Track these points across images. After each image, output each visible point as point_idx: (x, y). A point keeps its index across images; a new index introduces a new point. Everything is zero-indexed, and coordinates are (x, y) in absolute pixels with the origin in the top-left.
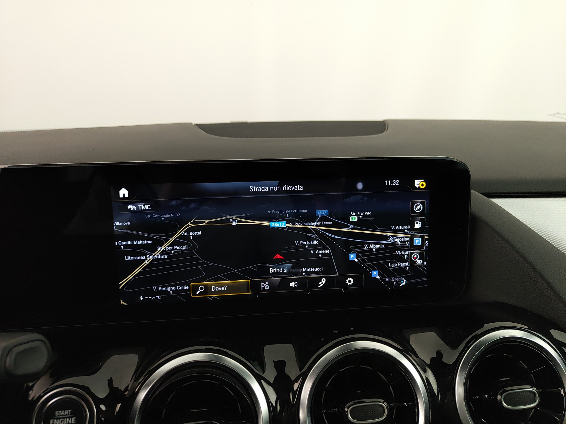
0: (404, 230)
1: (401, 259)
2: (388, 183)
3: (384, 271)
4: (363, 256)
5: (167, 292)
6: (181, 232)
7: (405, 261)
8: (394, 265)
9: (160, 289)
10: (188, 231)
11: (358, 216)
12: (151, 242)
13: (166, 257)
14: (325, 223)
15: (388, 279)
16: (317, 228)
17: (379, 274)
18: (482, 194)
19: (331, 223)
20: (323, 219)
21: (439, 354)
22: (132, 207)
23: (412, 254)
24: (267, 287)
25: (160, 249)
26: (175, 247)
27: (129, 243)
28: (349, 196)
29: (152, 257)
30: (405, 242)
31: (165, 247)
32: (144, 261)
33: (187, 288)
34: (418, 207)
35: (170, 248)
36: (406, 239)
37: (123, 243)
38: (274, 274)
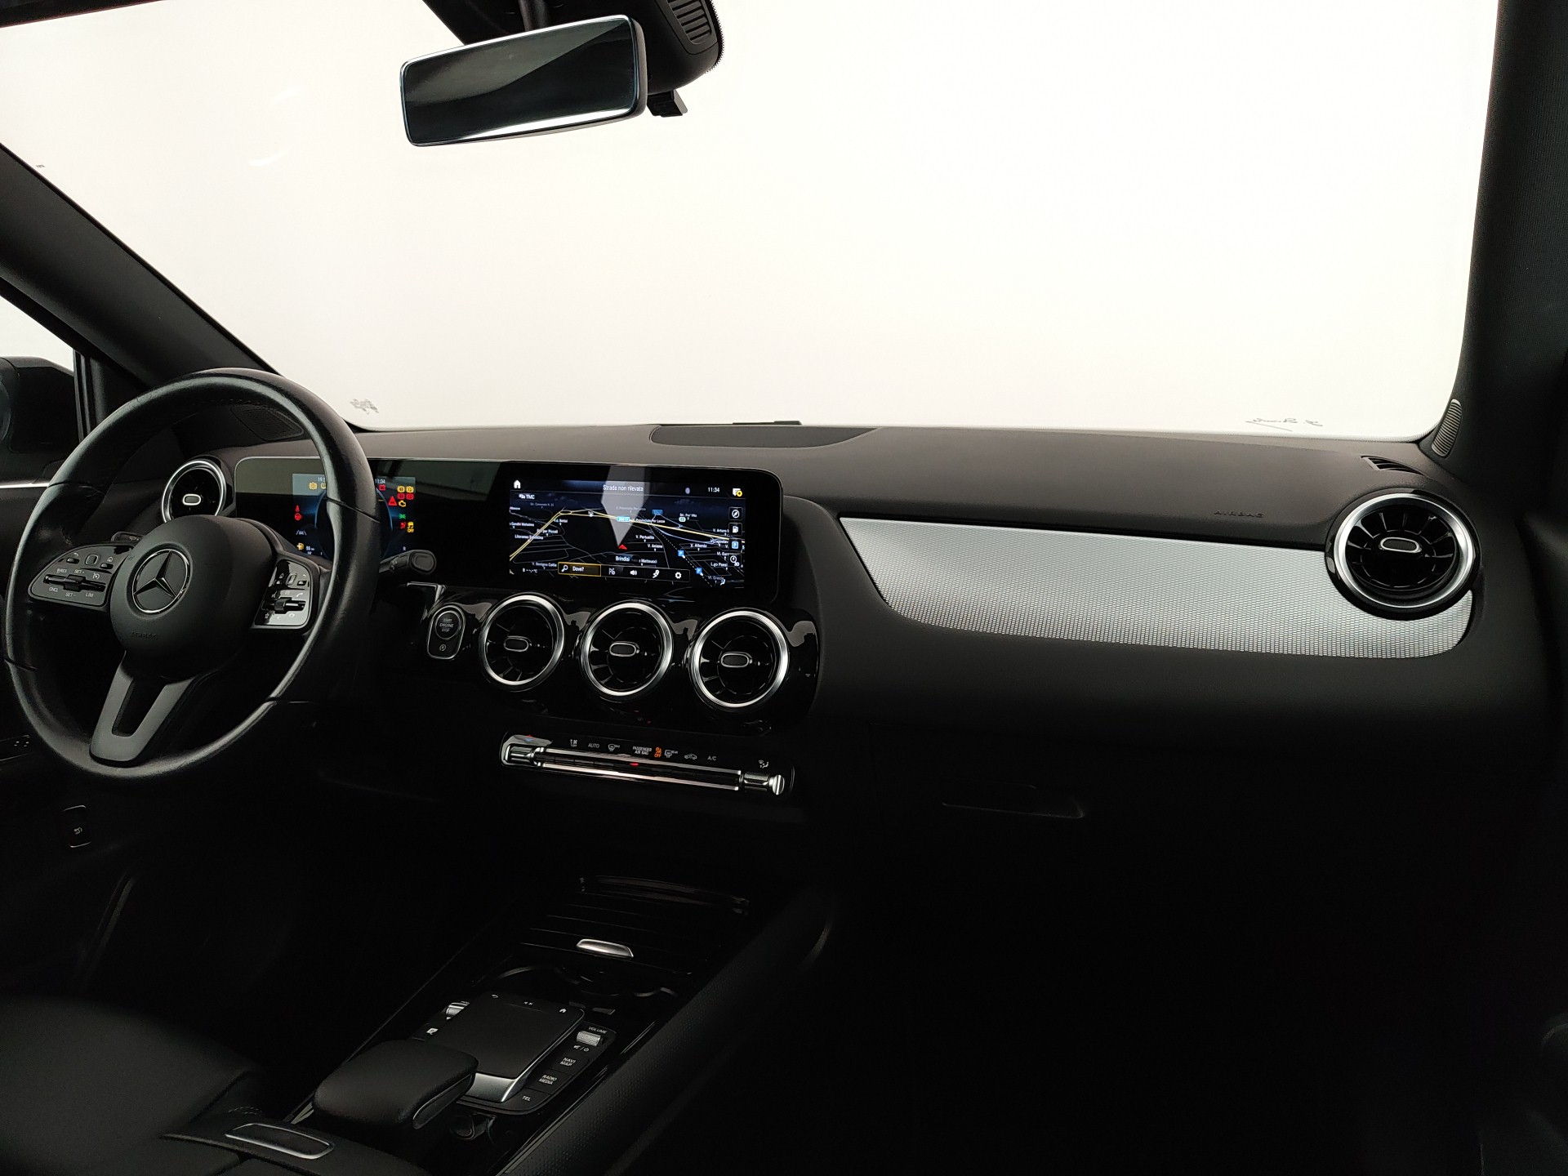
0: (723, 533)
1: (720, 559)
2: (711, 490)
3: (708, 570)
4: (690, 553)
5: (541, 567)
6: (554, 519)
7: (724, 562)
8: (715, 565)
9: (537, 564)
10: (559, 518)
11: (686, 517)
12: (533, 525)
13: (542, 538)
14: (660, 521)
15: (710, 577)
16: (654, 525)
17: (703, 572)
19: (664, 522)
20: (658, 518)
22: (522, 496)
23: (730, 556)
24: (613, 573)
25: (539, 531)
26: (549, 531)
27: (518, 524)
28: (680, 499)
29: (532, 538)
30: (724, 544)
31: (542, 530)
32: (526, 540)
33: (556, 565)
34: (736, 514)
35: (546, 531)
36: (726, 542)
37: (515, 524)
38: (619, 561)
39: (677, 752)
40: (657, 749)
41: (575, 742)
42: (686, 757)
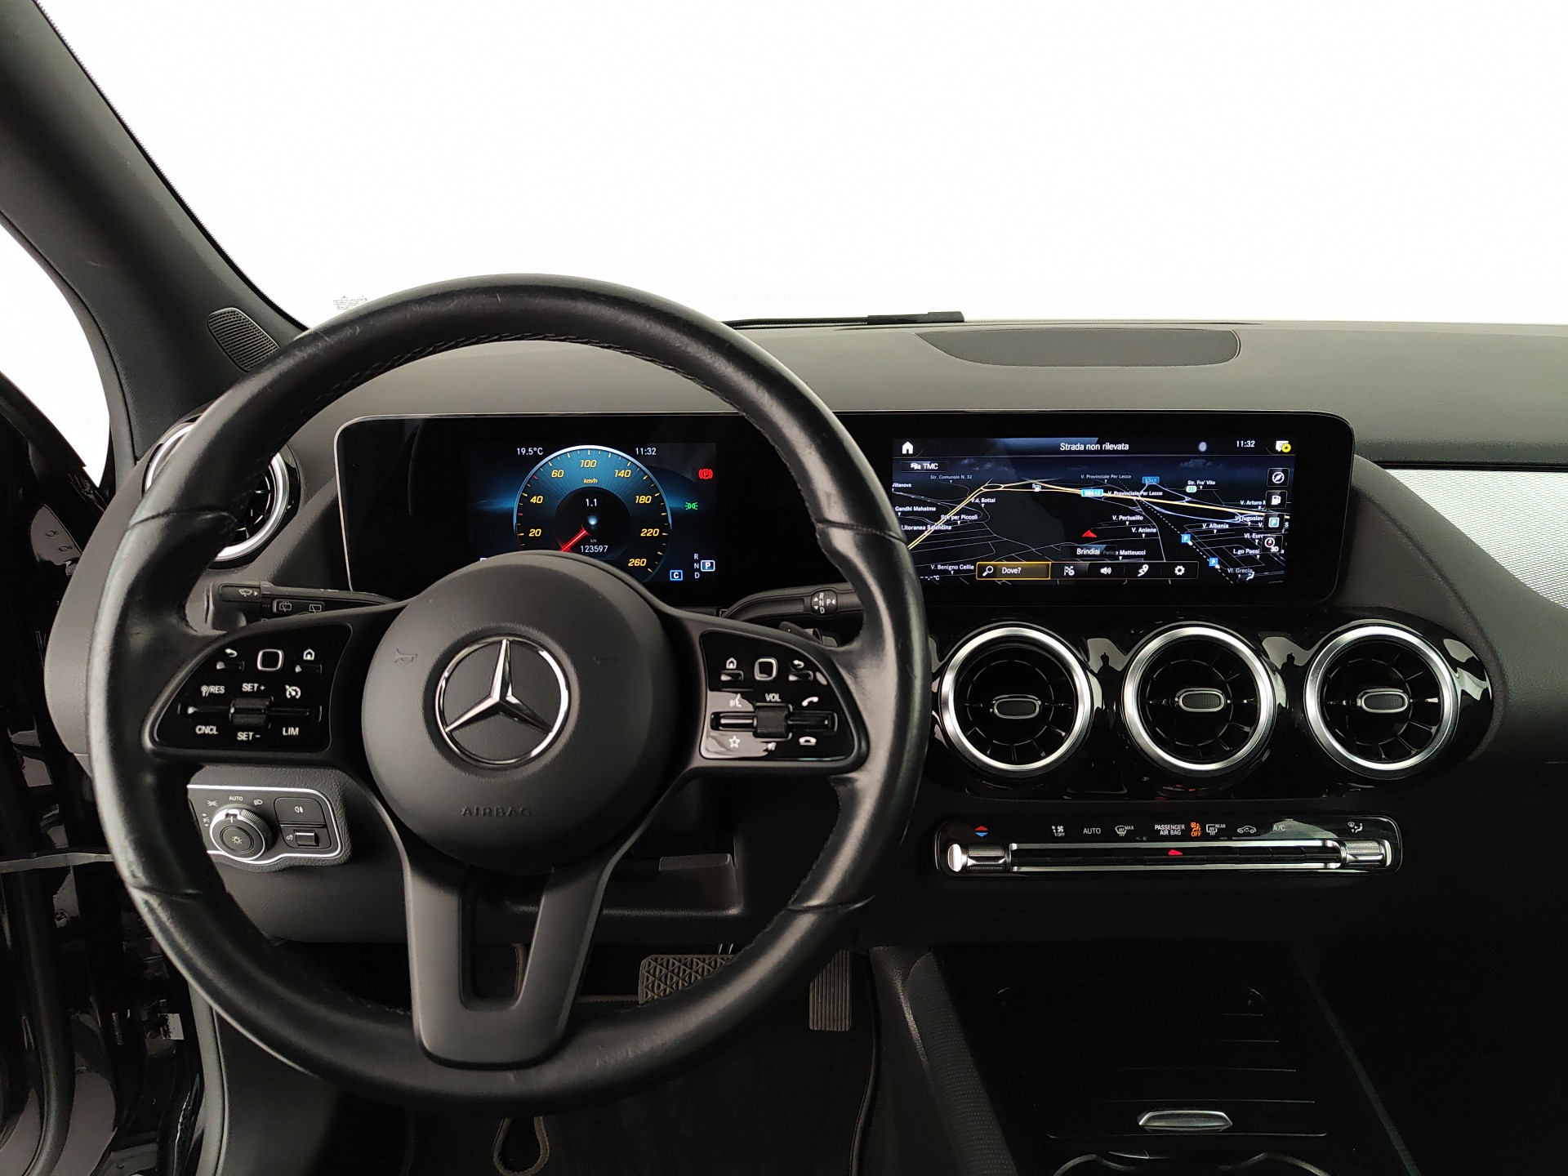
0: (1257, 506)
1: (1250, 544)
2: (1240, 444)
3: (1227, 559)
4: (1201, 538)
5: (948, 572)
6: (971, 499)
7: (1255, 548)
8: (1240, 552)
9: (939, 567)
10: (980, 497)
11: (1198, 486)
12: (934, 509)
13: (950, 528)
14: (1154, 494)
15: (1230, 570)
16: (1143, 499)
17: (1220, 563)
18: (1375, 462)
19: (1161, 494)
20: (1152, 488)
21: (1290, 658)
22: (915, 466)
23: (1265, 538)
24: (1071, 573)
25: (944, 518)
26: (963, 516)
27: (908, 509)
28: (1188, 459)
29: (932, 528)
30: (1257, 522)
31: (951, 515)
32: (923, 531)
33: (972, 567)
34: (1278, 477)
35: (956, 517)
36: (1259, 519)
37: (901, 509)
38: (1082, 556)
39: (1224, 826)
40: (1193, 825)
41: (1060, 829)
42: (1239, 831)
